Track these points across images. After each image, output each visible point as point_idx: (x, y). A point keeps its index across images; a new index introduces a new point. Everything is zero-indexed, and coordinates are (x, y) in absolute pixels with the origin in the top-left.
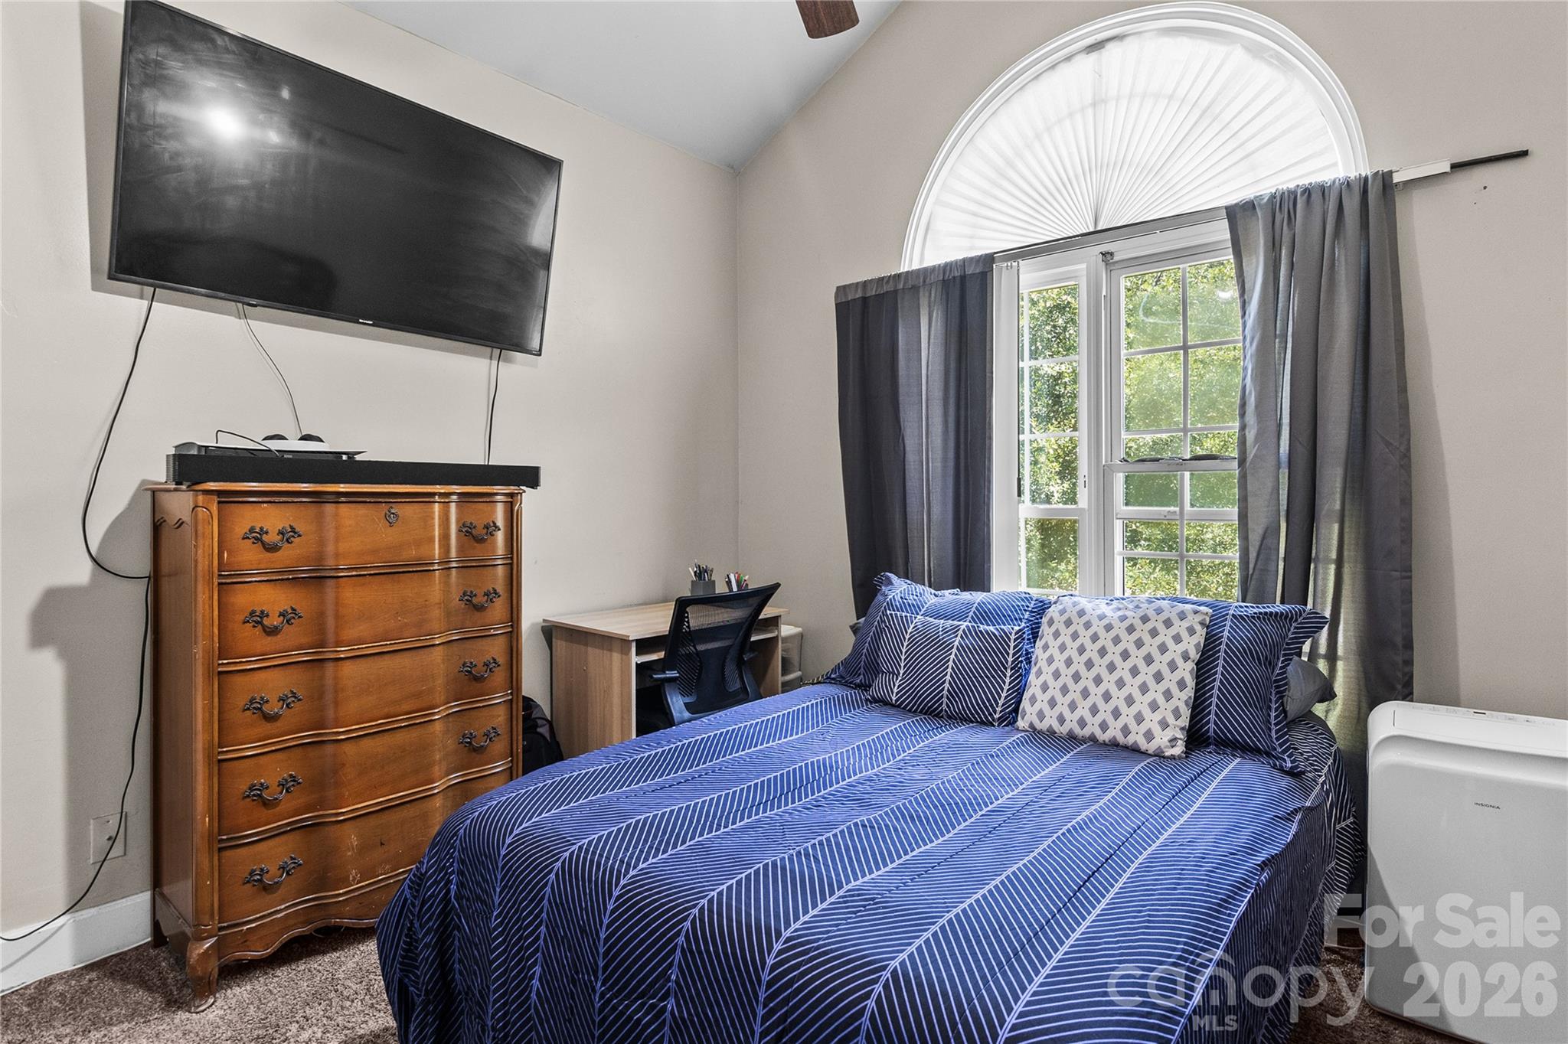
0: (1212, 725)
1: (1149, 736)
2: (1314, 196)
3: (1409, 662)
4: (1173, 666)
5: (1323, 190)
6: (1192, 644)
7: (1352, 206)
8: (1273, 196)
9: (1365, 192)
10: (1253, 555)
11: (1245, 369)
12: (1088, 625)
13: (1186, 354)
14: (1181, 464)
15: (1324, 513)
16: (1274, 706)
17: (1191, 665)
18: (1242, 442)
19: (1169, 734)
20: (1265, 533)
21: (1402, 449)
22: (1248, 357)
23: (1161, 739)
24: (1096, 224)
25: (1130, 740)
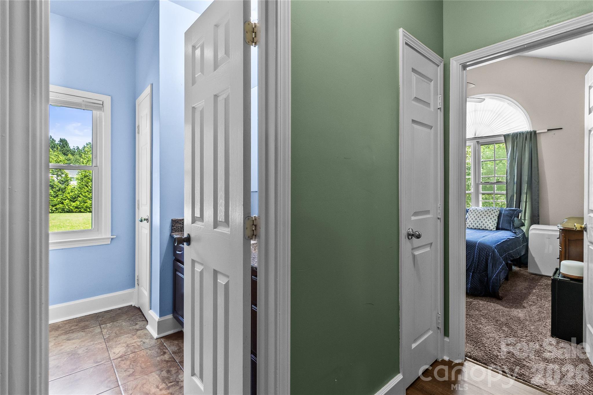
0: (500, 226)
1: (490, 228)
2: (521, 134)
3: (539, 219)
4: (494, 217)
5: (523, 133)
6: (497, 214)
7: (528, 137)
8: (513, 134)
9: (531, 134)
10: (509, 200)
11: (507, 166)
12: (478, 211)
13: (495, 162)
14: (494, 183)
15: (523, 192)
16: (512, 224)
17: (497, 217)
18: (507, 180)
19: (493, 227)
20: (511, 196)
21: (538, 181)
22: (508, 163)
23: (492, 228)
24: (475, 135)
25: (486, 228)
